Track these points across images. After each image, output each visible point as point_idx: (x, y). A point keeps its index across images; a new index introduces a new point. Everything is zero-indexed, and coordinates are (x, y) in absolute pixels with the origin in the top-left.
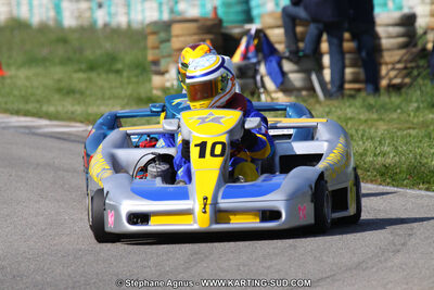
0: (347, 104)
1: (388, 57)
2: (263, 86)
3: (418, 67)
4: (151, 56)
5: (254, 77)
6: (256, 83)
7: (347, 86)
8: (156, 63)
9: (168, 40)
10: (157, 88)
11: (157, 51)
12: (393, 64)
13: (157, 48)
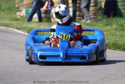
2: (52, 16)
3: (98, 13)
4: (17, 6)
5: (50, 14)
6: (50, 15)
7: (77, 18)
8: (18, 8)
9: (22, 1)
10: (18, 16)
12: (91, 11)
13: (19, 3)
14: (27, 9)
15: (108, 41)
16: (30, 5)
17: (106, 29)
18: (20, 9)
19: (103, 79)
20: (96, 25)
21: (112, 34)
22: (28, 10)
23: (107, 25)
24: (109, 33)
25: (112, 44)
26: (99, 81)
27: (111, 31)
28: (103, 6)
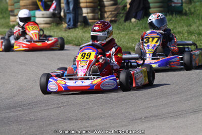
1: (106, 9)
8: (12, 11)
11: (12, 6)
18: (15, 13)
28: (128, 6)
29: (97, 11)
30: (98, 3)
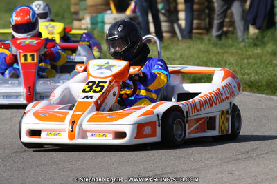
0: (199, 42)
4: (73, 9)
7: (194, 31)
8: (76, 13)
11: (77, 7)
13: (77, 4)
14: (94, 15)
15: (257, 77)
16: (100, 7)
17: (253, 54)
18: (80, 16)
19: (247, 152)
20: (232, 46)
21: (266, 63)
22: (97, 17)
23: (255, 45)
24: (259, 61)
25: (264, 83)
26: (240, 157)
27: (264, 58)
29: (203, 16)
30: (206, 4)
